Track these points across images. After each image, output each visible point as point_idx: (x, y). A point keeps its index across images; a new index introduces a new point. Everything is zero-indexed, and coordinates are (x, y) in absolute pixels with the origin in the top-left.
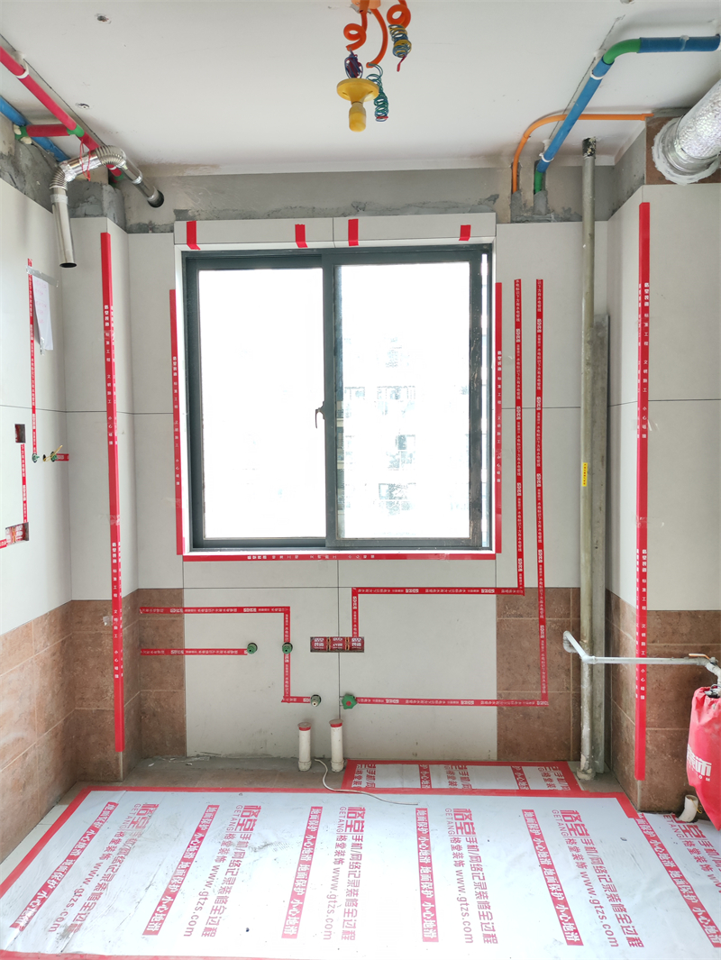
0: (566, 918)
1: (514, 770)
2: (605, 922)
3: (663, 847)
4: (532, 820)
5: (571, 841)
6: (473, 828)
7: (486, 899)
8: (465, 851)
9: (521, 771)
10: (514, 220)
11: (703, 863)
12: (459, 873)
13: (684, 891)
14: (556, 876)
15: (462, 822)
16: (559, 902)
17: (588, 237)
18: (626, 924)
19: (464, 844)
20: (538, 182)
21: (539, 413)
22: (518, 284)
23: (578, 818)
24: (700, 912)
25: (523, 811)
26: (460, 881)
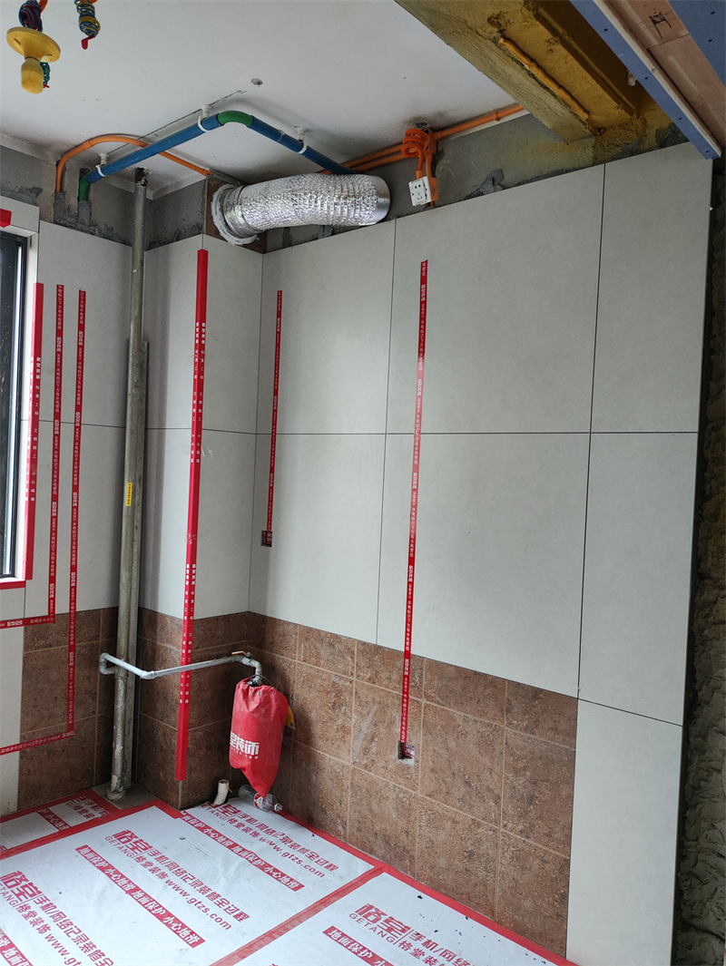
0: (177, 927)
1: (42, 814)
2: (210, 913)
3: (216, 832)
4: (91, 855)
5: (139, 859)
6: (36, 888)
7: (95, 949)
8: (41, 914)
9: (51, 813)
10: (57, 221)
11: (251, 832)
12: (50, 938)
13: (251, 859)
14: (146, 895)
15: (18, 887)
16: (163, 916)
17: (139, 263)
18: (227, 906)
19: (35, 907)
20: (83, 190)
21: (78, 429)
22: (60, 289)
23: (133, 836)
24: (270, 869)
25: (77, 850)
26: (56, 945)
